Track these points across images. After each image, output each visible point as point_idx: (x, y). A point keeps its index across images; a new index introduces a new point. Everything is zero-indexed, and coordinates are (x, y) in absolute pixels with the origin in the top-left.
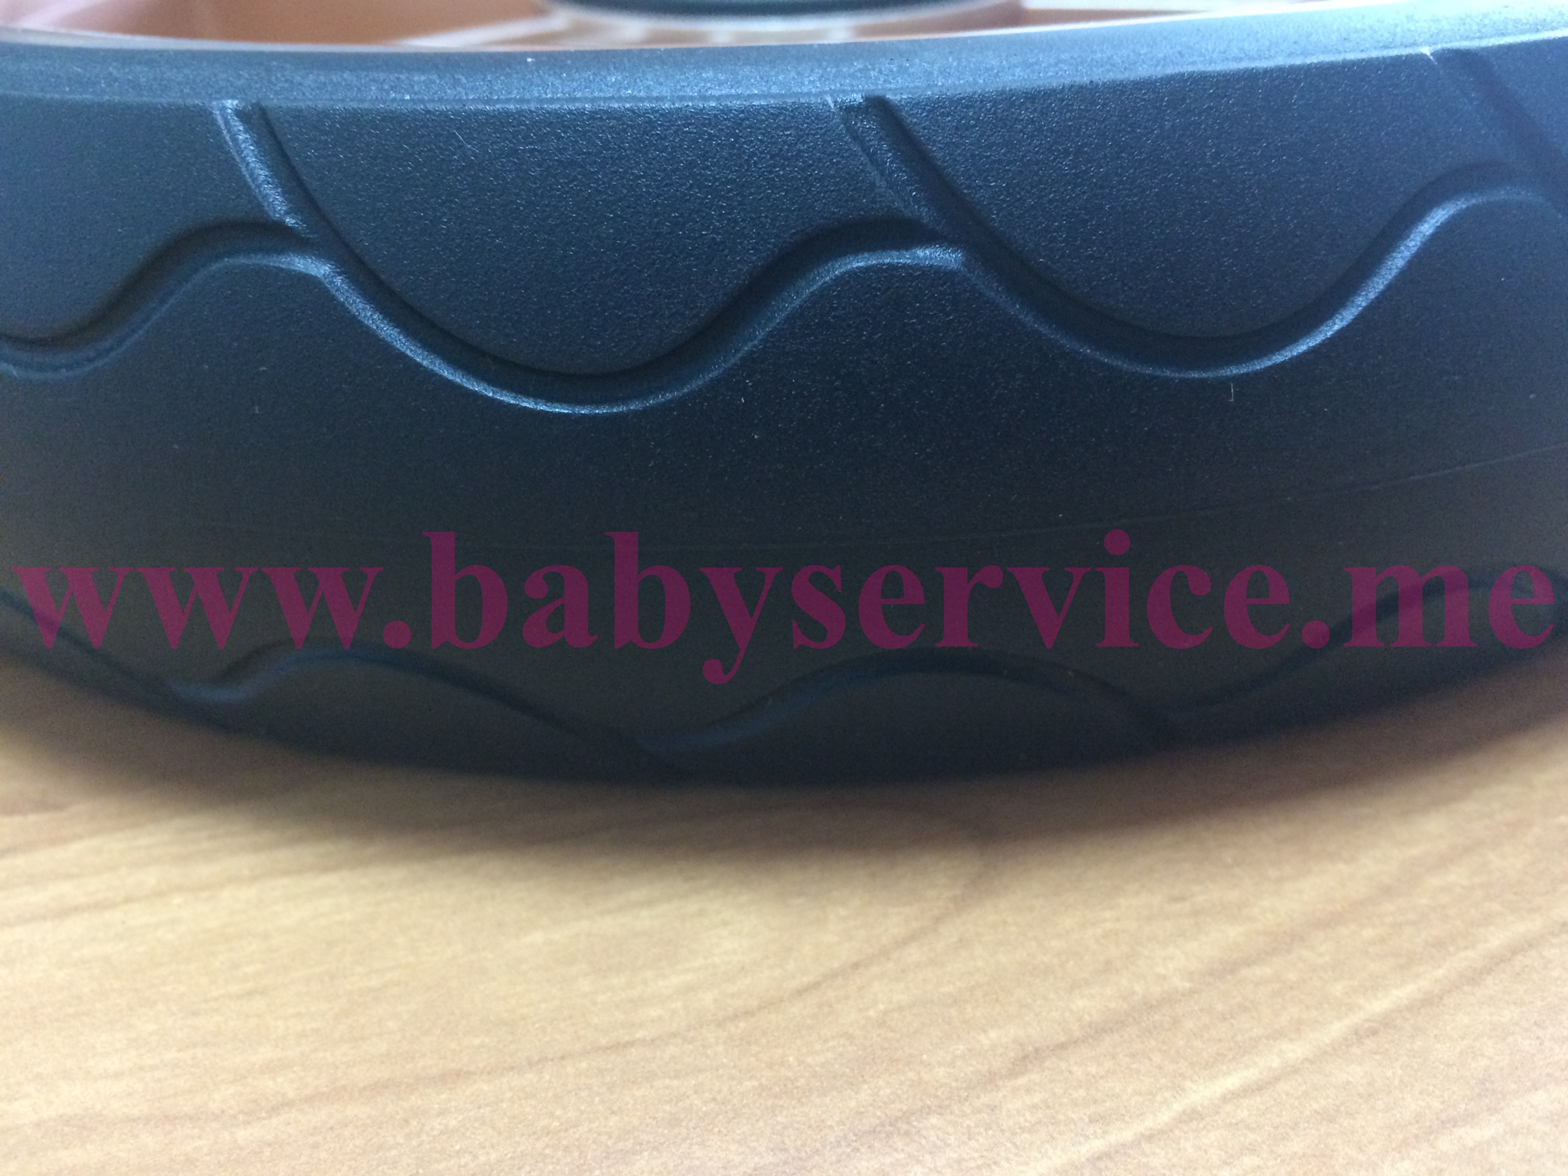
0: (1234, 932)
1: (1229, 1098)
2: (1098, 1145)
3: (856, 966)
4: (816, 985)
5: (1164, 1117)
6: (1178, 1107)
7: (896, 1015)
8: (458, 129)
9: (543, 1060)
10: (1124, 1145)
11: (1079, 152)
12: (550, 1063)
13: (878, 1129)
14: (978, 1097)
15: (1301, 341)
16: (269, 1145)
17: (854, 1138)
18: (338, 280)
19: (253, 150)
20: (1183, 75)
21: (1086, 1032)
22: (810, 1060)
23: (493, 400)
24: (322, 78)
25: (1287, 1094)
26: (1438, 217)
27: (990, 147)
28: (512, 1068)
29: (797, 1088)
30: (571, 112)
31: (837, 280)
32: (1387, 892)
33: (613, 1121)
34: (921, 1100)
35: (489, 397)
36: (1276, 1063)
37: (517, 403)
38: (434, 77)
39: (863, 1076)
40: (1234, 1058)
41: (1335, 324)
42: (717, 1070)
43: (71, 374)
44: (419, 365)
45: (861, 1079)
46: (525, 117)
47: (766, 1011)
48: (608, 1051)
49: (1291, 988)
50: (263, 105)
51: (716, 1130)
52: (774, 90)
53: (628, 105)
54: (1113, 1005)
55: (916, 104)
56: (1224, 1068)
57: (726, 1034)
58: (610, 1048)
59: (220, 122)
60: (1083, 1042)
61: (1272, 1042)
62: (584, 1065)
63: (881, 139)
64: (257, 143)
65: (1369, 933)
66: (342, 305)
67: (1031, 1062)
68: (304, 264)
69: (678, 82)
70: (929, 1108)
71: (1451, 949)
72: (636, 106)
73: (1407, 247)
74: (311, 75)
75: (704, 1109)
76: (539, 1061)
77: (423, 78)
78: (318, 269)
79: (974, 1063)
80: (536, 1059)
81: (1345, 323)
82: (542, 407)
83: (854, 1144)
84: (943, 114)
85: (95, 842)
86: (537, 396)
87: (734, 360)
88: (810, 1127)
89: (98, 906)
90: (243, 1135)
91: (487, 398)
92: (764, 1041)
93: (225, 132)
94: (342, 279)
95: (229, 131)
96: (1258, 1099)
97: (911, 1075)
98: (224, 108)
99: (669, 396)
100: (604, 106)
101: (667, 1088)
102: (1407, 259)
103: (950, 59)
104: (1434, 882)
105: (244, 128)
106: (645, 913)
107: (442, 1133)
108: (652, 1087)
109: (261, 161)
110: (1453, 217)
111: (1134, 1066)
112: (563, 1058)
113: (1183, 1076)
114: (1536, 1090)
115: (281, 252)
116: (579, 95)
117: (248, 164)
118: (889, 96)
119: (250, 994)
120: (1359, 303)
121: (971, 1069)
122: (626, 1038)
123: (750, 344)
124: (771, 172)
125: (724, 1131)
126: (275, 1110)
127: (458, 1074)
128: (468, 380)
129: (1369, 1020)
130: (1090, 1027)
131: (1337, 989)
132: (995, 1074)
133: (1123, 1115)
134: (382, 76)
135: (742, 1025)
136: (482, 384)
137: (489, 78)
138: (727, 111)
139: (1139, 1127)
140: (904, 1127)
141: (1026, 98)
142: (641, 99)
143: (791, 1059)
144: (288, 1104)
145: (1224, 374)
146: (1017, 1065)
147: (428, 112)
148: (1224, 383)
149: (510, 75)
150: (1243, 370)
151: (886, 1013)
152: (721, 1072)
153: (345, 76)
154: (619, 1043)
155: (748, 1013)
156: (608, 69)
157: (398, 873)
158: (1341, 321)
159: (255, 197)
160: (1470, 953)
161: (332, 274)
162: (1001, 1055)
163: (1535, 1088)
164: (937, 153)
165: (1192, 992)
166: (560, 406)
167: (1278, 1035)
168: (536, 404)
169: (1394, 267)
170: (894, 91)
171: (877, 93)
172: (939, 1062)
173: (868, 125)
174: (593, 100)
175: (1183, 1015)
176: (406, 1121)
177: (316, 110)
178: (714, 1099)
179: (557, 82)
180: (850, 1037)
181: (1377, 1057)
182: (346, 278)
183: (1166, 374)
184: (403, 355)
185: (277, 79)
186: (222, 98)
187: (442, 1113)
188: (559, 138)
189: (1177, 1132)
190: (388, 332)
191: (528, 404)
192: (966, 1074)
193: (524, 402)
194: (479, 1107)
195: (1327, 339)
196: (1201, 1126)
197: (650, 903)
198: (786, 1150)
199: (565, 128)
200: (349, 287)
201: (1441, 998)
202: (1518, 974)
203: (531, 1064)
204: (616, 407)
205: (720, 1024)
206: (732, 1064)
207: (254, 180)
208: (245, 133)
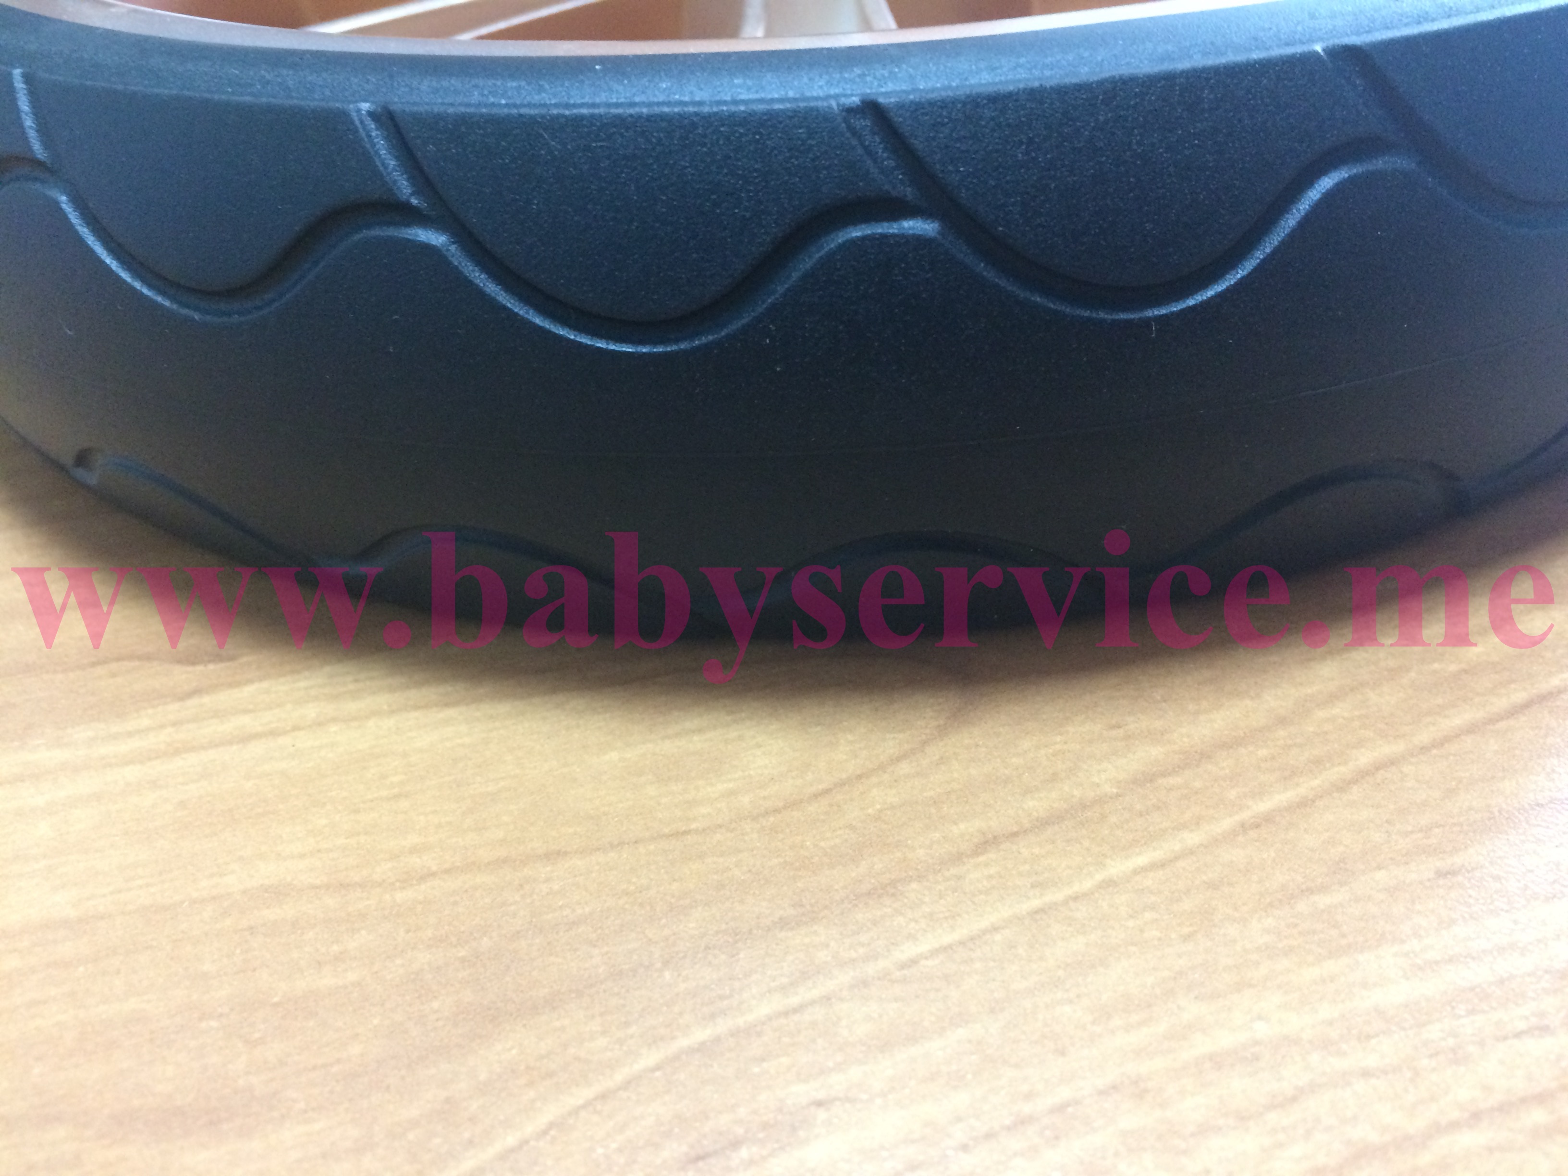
0: (1156, 752)
1: (1136, 872)
2: (1036, 903)
3: (859, 777)
4: (827, 791)
5: (1088, 884)
6: (1099, 877)
7: (889, 813)
8: (544, 129)
9: (621, 844)
10: (1055, 904)
11: (1031, 141)
12: (627, 846)
13: (872, 892)
14: (948, 870)
15: (1210, 287)
16: (420, 903)
17: (854, 898)
18: (453, 248)
19: (383, 145)
20: (1114, 77)
21: (1034, 825)
22: (822, 844)
23: (573, 341)
24: (434, 84)
25: (1184, 869)
26: (1326, 183)
27: (958, 140)
28: (599, 849)
29: (812, 863)
30: (631, 116)
31: (841, 247)
32: (1282, 721)
33: (675, 886)
34: (906, 872)
35: (571, 339)
36: (1177, 847)
37: (593, 344)
38: (523, 83)
39: (862, 856)
40: (1145, 843)
41: (1238, 273)
42: (752, 851)
43: (242, 319)
44: (517, 314)
45: (861, 858)
46: (596, 120)
47: (790, 809)
48: (670, 838)
49: (1196, 793)
50: (391, 108)
51: (752, 892)
52: (791, 94)
53: (676, 110)
54: (1055, 805)
55: (901, 106)
56: (1137, 850)
57: (759, 826)
58: (672, 835)
59: (357, 123)
60: (1031, 831)
61: (1176, 832)
62: (652, 847)
63: (874, 134)
64: (386, 138)
65: (1263, 752)
66: (456, 267)
67: (990, 846)
68: (426, 236)
69: (715, 87)
70: (911, 877)
71: (1328, 765)
72: (683, 110)
73: (1298, 210)
74: (425, 81)
75: (742, 878)
76: (619, 844)
77: (515, 84)
78: (437, 239)
79: (947, 846)
80: (616, 843)
81: (1245, 273)
82: (612, 347)
83: (854, 902)
84: (923, 114)
85: (265, 684)
86: (608, 338)
87: (760, 309)
88: (821, 890)
89: (273, 733)
90: (400, 896)
91: (570, 340)
92: (788, 830)
93: (361, 130)
94: (456, 248)
95: (364, 129)
96: (1161, 872)
97: (899, 854)
98: (359, 111)
99: (710, 338)
100: (657, 110)
101: (714, 863)
102: (1297, 220)
103: (931, 65)
104: (1321, 714)
105: (376, 126)
106: (696, 738)
107: (548, 894)
108: (703, 863)
109: (390, 153)
110: (1337, 185)
111: (1068, 848)
112: (636, 842)
113: (1105, 856)
114: (1380, 869)
115: (408, 225)
116: (637, 99)
117: (380, 156)
118: (881, 100)
119: (397, 797)
120: (1258, 255)
121: (944, 850)
122: (684, 829)
123: (773, 297)
124: (787, 163)
125: (757, 892)
126: (423, 879)
127: (559, 853)
128: (555, 326)
129: (1254, 817)
130: (1037, 820)
131: (1232, 794)
132: (962, 854)
133: (1057, 883)
134: (481, 82)
135: (772, 819)
136: (565, 329)
137: (567, 84)
138: (753, 114)
139: (1068, 891)
140: (892, 891)
141: (989, 100)
142: (685, 104)
143: (808, 843)
144: (433, 875)
145: (1147, 315)
146: (980, 848)
147: (521, 115)
148: (1147, 322)
149: (582, 82)
150: (1163, 311)
151: (880, 811)
152: (755, 852)
153: (453, 81)
154: (678, 832)
155: (776, 811)
156: (661, 77)
157: (503, 708)
158: (1243, 271)
159: (386, 182)
160: (1342, 769)
161: (448, 243)
162: (968, 841)
163: (1379, 867)
164: (918, 144)
165: (1118, 795)
166: (626, 346)
167: (1183, 827)
168: (608, 344)
169: (1287, 226)
170: (887, 94)
171: (873, 97)
172: (920, 845)
173: (863, 123)
174: (650, 105)
175: (1110, 812)
176: (521, 886)
177: (432, 113)
178: (750, 871)
179: (620, 88)
180: (852, 828)
181: (1257, 844)
182: (459, 246)
183: (1101, 316)
184: (505, 308)
185: (399, 83)
186: (357, 102)
187: (548, 880)
188: (622, 135)
189: (1097, 895)
190: (492, 288)
191: (601, 344)
192: (940, 854)
193: (598, 343)
194: (575, 876)
195: (1231, 285)
196: (1115, 890)
197: (700, 731)
198: (802, 906)
199: (627, 129)
200: (461, 253)
201: (1314, 801)
202: (1379, 784)
203: (612, 846)
204: (670, 347)
205: (755, 819)
206: (763, 847)
207: (386, 168)
208: (376, 131)
